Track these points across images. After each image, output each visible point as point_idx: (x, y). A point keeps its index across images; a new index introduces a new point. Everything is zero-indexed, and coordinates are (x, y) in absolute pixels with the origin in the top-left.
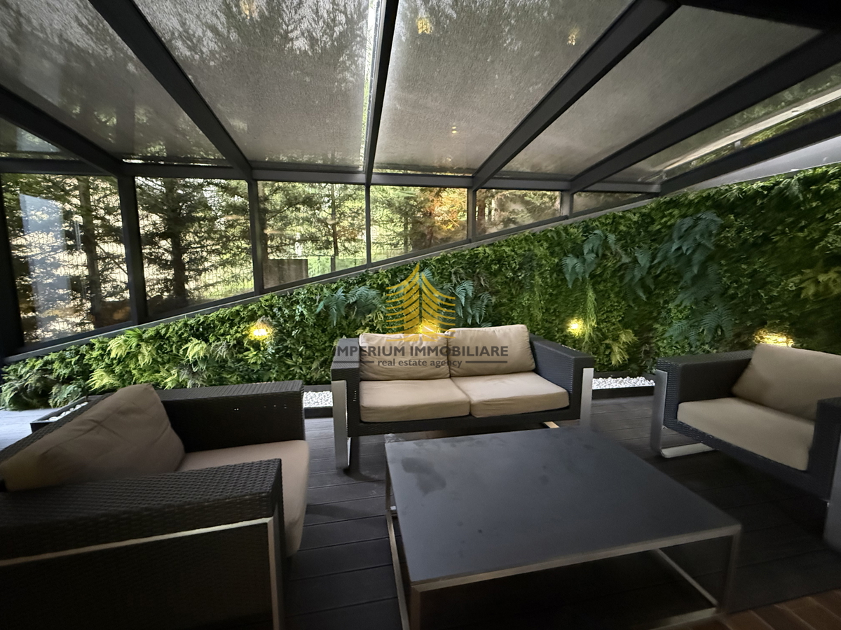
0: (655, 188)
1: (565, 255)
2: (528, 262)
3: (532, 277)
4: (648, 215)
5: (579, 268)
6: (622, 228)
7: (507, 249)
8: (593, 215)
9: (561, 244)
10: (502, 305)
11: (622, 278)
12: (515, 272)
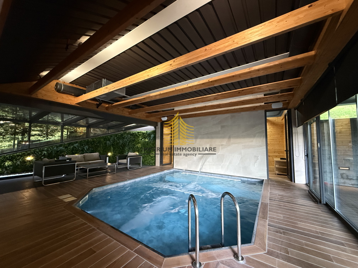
0: (123, 130)
1: (107, 141)
2: (100, 142)
3: (100, 145)
4: (122, 134)
5: (109, 143)
6: (118, 136)
7: (95, 140)
8: (112, 134)
9: (106, 139)
10: (94, 150)
11: (118, 145)
12: (97, 144)
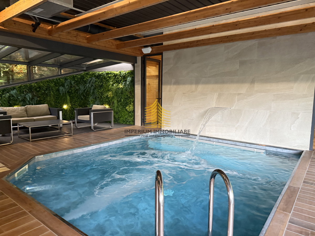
0: (85, 69)
1: (60, 86)
2: (48, 88)
3: (50, 92)
4: (83, 76)
5: (64, 90)
6: (76, 79)
7: (42, 84)
8: (67, 75)
9: (58, 83)
10: (42, 101)
11: (77, 93)
12: (44, 90)
